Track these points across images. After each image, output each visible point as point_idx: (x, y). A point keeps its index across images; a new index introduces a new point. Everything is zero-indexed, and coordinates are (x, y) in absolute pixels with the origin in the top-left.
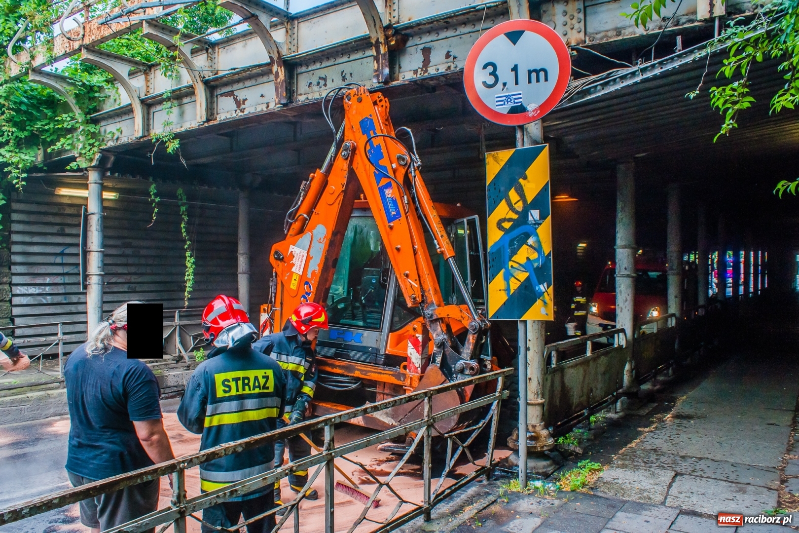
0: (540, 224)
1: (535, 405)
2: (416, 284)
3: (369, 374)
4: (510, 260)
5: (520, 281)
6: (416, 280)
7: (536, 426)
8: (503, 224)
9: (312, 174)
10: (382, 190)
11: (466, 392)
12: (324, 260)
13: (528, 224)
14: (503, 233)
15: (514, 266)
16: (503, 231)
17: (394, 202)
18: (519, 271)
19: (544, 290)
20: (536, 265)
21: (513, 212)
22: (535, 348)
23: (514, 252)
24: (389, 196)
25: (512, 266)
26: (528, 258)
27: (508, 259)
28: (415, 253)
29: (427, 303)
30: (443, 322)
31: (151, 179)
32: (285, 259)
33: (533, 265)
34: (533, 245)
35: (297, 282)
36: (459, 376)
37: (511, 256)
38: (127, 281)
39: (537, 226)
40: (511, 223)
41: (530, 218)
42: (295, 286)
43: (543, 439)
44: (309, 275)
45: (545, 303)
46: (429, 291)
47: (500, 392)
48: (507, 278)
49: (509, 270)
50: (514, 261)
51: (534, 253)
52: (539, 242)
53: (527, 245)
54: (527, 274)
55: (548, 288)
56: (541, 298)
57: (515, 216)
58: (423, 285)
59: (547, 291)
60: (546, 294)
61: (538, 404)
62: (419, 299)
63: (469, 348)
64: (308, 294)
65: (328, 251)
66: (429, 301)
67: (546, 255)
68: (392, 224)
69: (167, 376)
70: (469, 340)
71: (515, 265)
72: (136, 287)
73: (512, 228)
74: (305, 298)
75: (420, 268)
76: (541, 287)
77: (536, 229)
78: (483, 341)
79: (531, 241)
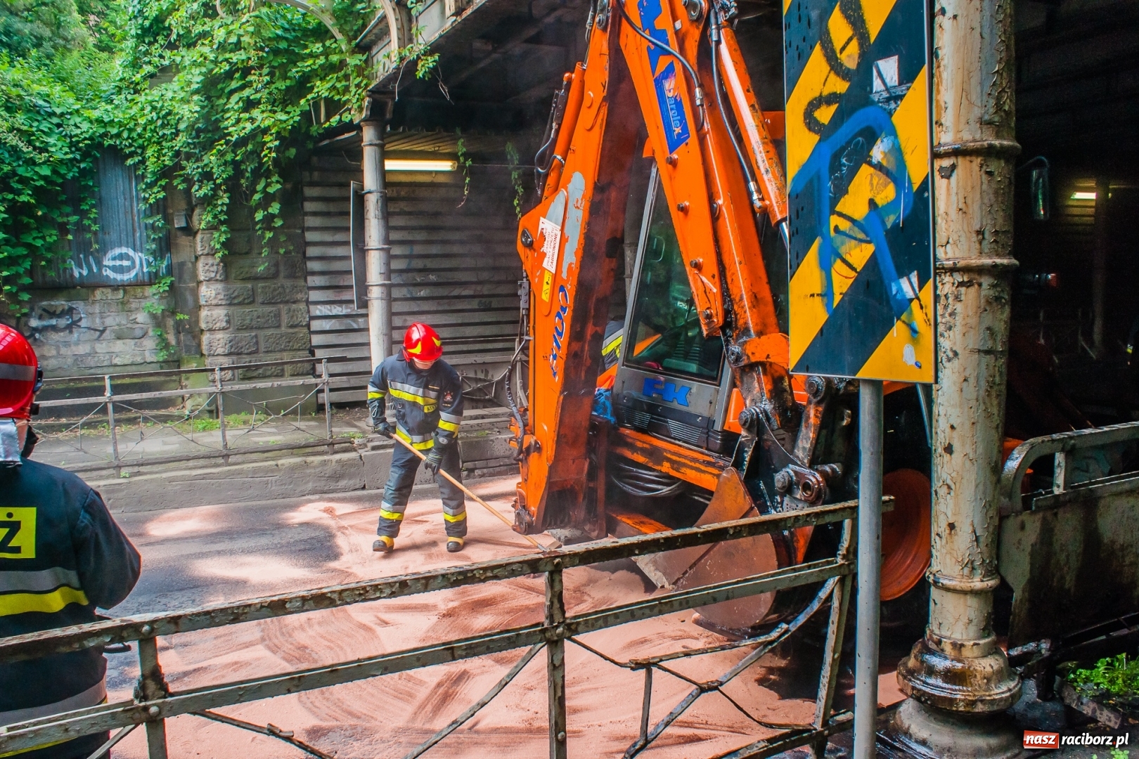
0: (901, 97)
1: (964, 592)
2: (714, 284)
3: (683, 470)
4: (833, 212)
5: (853, 269)
6: (713, 277)
7: (962, 645)
8: (817, 114)
9: (567, 75)
10: (659, 83)
11: (798, 541)
12: (583, 241)
13: (873, 103)
14: (817, 138)
15: (841, 228)
16: (816, 132)
17: (679, 104)
18: (853, 242)
19: (910, 294)
20: (890, 220)
21: (837, 74)
22: (969, 450)
23: (841, 190)
24: (670, 95)
25: (836, 229)
26: (872, 203)
27: (826, 209)
28: (715, 216)
29: (737, 328)
30: (765, 373)
31: (458, 131)
32: (535, 245)
33: (883, 223)
34: (885, 163)
35: (549, 287)
36: (787, 500)
37: (835, 201)
38: (477, 293)
39: (893, 105)
40: (834, 107)
41: (877, 85)
42: (548, 295)
43: (979, 680)
44: (564, 275)
45: (914, 331)
46: (741, 299)
47: (844, 557)
48: (825, 266)
49: (831, 240)
50: (840, 215)
51: (886, 186)
52: (897, 152)
53: (870, 164)
54: (869, 249)
55: (921, 288)
56: (903, 317)
57: (841, 86)
58: (730, 287)
59: (918, 298)
60: (915, 304)
61: (974, 593)
62: (718, 320)
63: (807, 438)
64: (564, 309)
65: (589, 224)
66: (741, 322)
67: (915, 187)
68: (675, 156)
69: (492, 441)
70: (808, 417)
71: (844, 225)
72: (491, 302)
73: (838, 119)
74: (560, 318)
75: (725, 250)
76: (904, 283)
77: (890, 114)
78: (845, 423)
79: (878, 152)
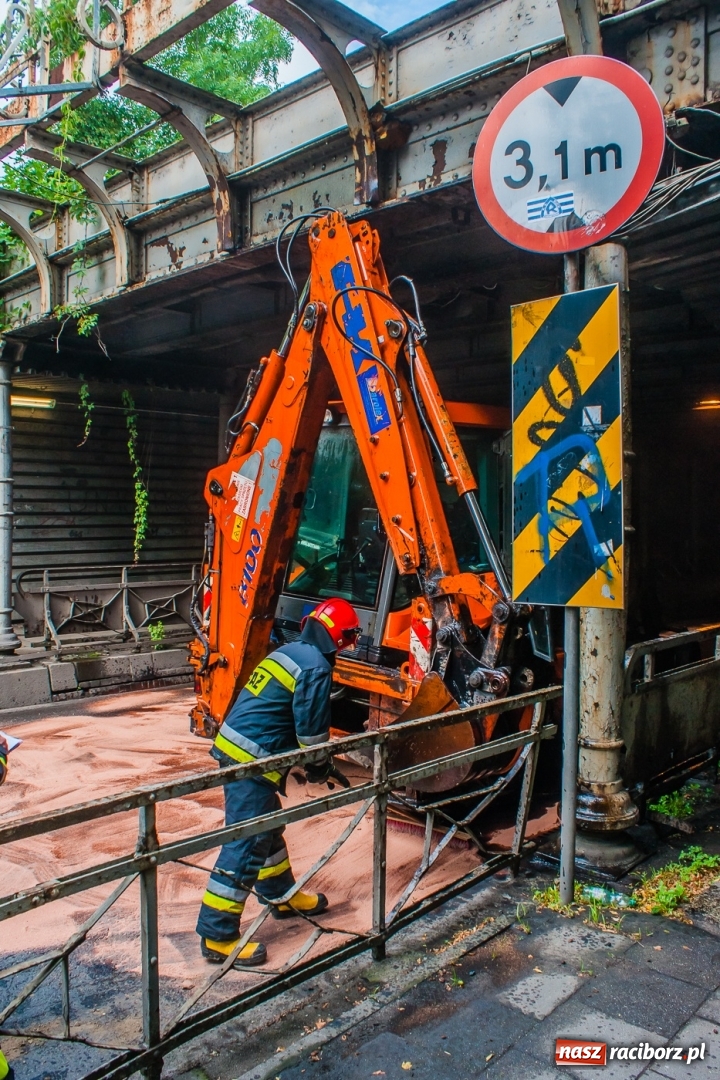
0: (603, 432)
1: (604, 749)
2: (412, 536)
3: (353, 678)
4: (550, 498)
5: (566, 536)
6: (411, 530)
7: (605, 786)
8: (539, 433)
9: (264, 359)
10: (362, 380)
11: (486, 722)
12: (278, 495)
13: (582, 432)
14: (539, 448)
15: (556, 508)
16: (538, 445)
17: (381, 399)
18: (566, 518)
19: (607, 553)
20: (594, 507)
21: (556, 410)
22: (607, 653)
23: (557, 483)
24: (373, 390)
25: (553, 509)
26: (580, 495)
27: (545, 496)
28: (412, 484)
29: (429, 568)
30: (453, 602)
31: (81, 377)
32: (225, 494)
33: (589, 508)
34: (590, 470)
35: (240, 529)
36: (476, 694)
37: (552, 491)
38: (69, 524)
39: (597, 436)
40: (552, 431)
41: (585, 421)
42: (239, 537)
43: (617, 809)
44: (258, 520)
45: (609, 577)
46: (433, 547)
47: (537, 729)
48: (544, 532)
49: (548, 516)
50: (556, 500)
51: (591, 485)
52: (599, 464)
53: (580, 470)
54: (578, 524)
55: (615, 550)
56: (602, 567)
57: (559, 418)
58: (423, 537)
59: (612, 556)
60: (610, 560)
61: (611, 749)
62: (416, 562)
63: (492, 649)
64: (256, 549)
65: (284, 481)
66: (433, 564)
67: (612, 488)
68: (376, 436)
69: (105, 661)
70: (494, 633)
71: (559, 507)
72: (81, 533)
73: (554, 439)
74: (252, 555)
75: (419, 509)
76: (603, 547)
77: (595, 441)
78: (518, 637)
79: (586, 463)
